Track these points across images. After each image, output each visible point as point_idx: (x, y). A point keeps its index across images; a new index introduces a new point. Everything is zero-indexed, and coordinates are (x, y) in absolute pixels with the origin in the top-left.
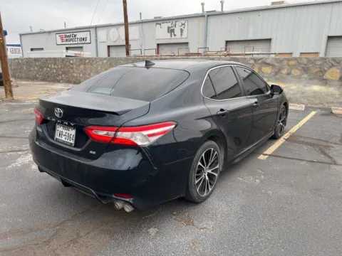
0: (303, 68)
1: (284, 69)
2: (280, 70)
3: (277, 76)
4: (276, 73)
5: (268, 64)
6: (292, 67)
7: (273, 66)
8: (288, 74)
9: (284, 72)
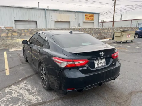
0: (30, 33)
1: (23, 33)
2: (21, 34)
3: (21, 37)
4: (20, 35)
5: (16, 32)
6: (26, 32)
7: (18, 32)
8: (25, 35)
9: (23, 34)
